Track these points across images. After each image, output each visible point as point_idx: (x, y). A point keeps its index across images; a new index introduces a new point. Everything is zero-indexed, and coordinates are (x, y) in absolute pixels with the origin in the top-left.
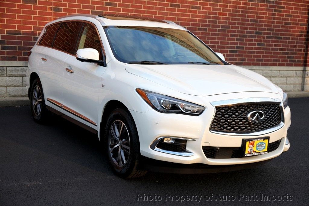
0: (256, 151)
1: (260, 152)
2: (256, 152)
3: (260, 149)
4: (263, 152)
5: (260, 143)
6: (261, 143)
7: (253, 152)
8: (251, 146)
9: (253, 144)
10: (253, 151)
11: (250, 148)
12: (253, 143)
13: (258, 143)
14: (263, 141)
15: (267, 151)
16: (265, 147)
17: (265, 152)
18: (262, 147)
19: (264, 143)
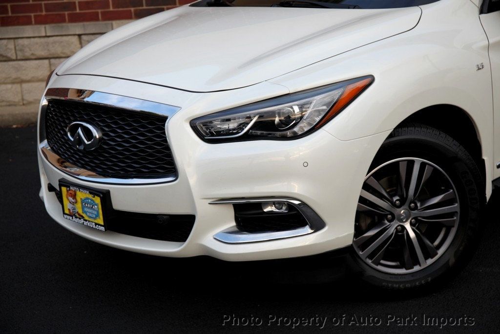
0: (84, 215)
1: (90, 220)
2: (83, 217)
3: (91, 215)
4: (96, 224)
5: (88, 199)
6: (90, 201)
7: (78, 216)
8: (71, 199)
9: (74, 196)
10: (79, 214)
11: (70, 202)
12: (73, 193)
13: (83, 198)
14: (93, 199)
15: (102, 223)
16: (98, 212)
17: (99, 225)
18: (94, 212)
19: (96, 205)
